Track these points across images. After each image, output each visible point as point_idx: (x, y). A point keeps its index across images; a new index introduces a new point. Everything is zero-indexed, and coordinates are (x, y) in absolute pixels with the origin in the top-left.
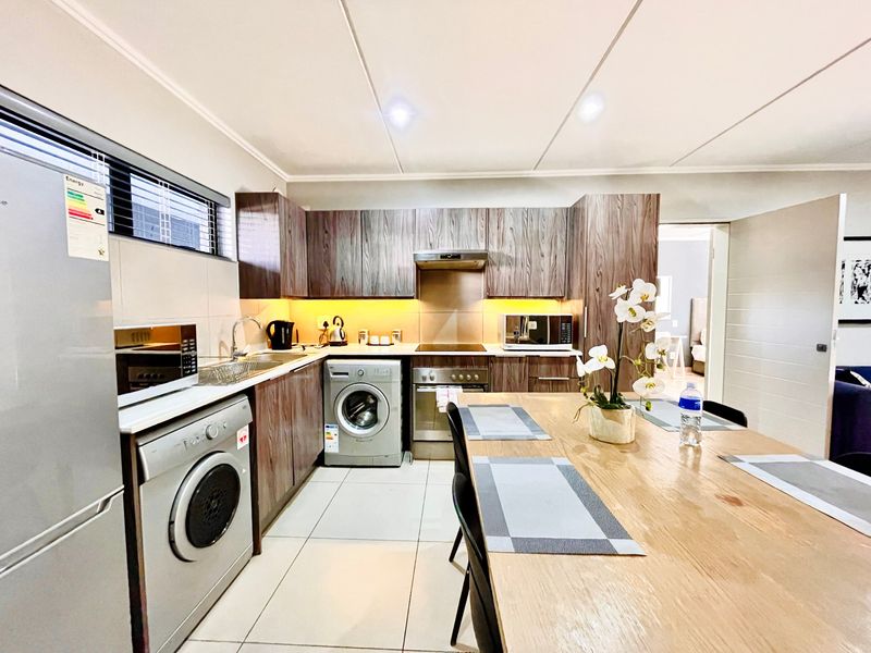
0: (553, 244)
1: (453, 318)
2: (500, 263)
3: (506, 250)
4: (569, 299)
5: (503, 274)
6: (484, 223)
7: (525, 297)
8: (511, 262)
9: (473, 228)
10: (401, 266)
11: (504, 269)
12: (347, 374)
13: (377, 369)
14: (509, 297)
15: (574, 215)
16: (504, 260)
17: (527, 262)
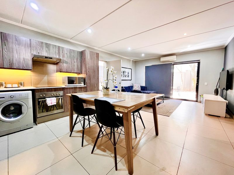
0: (77, 59)
1: (46, 78)
2: (63, 63)
3: (65, 59)
4: (81, 74)
5: (64, 66)
6: (58, 50)
7: (70, 72)
8: (66, 63)
9: (54, 51)
10: (25, 58)
11: (65, 64)
12: (4, 98)
13: (21, 95)
14: (66, 72)
15: (82, 53)
16: (64, 61)
17: (71, 63)
